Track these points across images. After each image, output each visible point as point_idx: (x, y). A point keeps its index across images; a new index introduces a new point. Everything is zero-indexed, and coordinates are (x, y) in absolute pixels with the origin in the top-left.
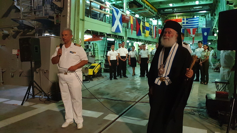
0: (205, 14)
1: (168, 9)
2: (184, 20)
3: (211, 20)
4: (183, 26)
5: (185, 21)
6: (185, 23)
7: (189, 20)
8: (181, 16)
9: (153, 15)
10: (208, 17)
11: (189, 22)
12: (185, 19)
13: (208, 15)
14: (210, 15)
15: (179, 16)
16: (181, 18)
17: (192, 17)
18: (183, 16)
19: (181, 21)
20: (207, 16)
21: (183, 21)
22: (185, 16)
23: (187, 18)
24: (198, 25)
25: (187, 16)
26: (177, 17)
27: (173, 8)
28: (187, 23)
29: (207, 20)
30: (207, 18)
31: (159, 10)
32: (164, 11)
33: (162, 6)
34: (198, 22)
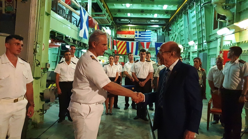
0: (157, 28)
1: (124, 19)
2: (136, 32)
3: (162, 35)
4: (136, 39)
5: (138, 34)
6: (138, 36)
7: (142, 33)
8: (133, 28)
9: (108, 24)
10: (160, 32)
11: (141, 35)
12: (138, 32)
13: (159, 29)
14: (161, 30)
15: (132, 28)
16: (134, 30)
17: (144, 31)
18: (136, 28)
19: (134, 34)
20: (158, 31)
21: (135, 34)
22: (138, 28)
23: (140, 31)
24: (150, 39)
25: (139, 28)
26: (130, 29)
27: (130, 18)
28: (140, 36)
29: (158, 35)
30: (158, 33)
31: (115, 19)
32: (120, 20)
33: (119, 15)
34: (150, 36)
